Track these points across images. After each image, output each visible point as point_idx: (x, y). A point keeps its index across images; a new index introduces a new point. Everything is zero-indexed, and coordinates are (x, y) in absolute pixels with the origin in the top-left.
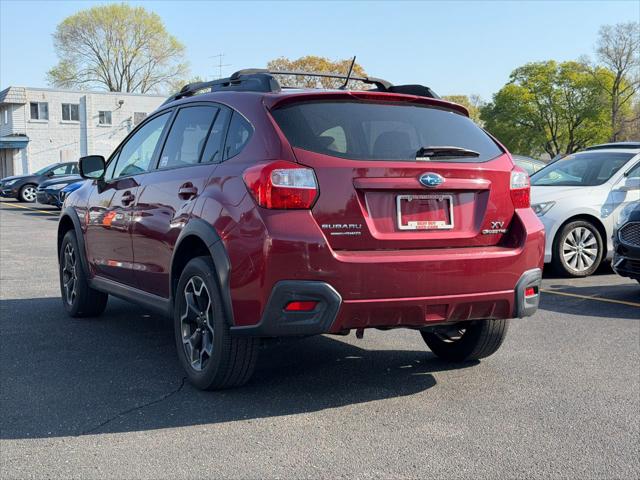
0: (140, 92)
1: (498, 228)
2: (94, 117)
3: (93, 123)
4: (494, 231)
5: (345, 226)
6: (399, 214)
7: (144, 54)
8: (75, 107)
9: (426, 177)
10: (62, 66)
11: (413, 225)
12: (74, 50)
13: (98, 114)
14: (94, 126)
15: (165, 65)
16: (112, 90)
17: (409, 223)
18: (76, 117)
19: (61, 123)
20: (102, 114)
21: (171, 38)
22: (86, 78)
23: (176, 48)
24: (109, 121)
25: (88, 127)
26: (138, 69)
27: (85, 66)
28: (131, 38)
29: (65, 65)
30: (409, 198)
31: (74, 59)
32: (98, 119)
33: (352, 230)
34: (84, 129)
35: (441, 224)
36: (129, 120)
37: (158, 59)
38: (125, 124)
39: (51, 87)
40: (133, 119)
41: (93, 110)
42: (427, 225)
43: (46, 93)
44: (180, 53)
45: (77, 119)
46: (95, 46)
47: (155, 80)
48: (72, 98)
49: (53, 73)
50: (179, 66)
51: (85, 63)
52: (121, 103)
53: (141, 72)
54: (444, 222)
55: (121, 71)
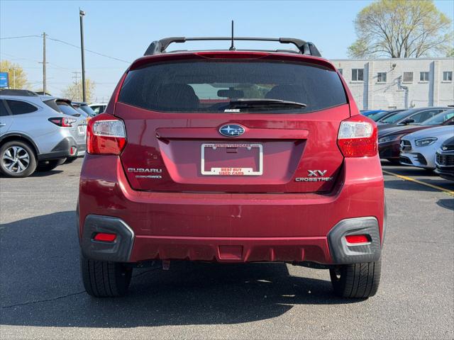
0: (415, 57)
1: (318, 176)
2: (374, 78)
3: (373, 81)
4: (311, 179)
5: (147, 170)
6: (203, 161)
7: (419, 29)
8: (361, 71)
9: (227, 127)
10: (359, 43)
11: (216, 171)
12: (368, 30)
13: (377, 75)
14: (373, 83)
15: (436, 36)
16: (393, 57)
17: (213, 169)
18: (361, 78)
19: (351, 83)
20: (380, 75)
21: (442, 15)
22: (374, 50)
23: (444, 21)
24: (385, 80)
25: (369, 84)
26: (413, 40)
27: (375, 41)
28: (410, 18)
29: (361, 42)
30: (214, 146)
31: (368, 36)
32: (377, 78)
33: (153, 174)
34: (366, 86)
35: (247, 171)
36: (400, 78)
37: (431, 31)
38: (396, 81)
39: (351, 57)
40: (402, 78)
41: (373, 72)
42: (232, 171)
43: (341, 62)
44: (448, 25)
45: (362, 80)
46: (383, 26)
47: (427, 47)
48: (359, 65)
49: (352, 48)
50: (446, 36)
51: (376, 39)
52: (394, 66)
53: (416, 42)
54: (251, 169)
55: (401, 43)
